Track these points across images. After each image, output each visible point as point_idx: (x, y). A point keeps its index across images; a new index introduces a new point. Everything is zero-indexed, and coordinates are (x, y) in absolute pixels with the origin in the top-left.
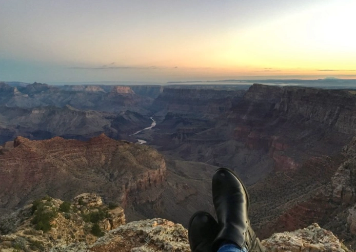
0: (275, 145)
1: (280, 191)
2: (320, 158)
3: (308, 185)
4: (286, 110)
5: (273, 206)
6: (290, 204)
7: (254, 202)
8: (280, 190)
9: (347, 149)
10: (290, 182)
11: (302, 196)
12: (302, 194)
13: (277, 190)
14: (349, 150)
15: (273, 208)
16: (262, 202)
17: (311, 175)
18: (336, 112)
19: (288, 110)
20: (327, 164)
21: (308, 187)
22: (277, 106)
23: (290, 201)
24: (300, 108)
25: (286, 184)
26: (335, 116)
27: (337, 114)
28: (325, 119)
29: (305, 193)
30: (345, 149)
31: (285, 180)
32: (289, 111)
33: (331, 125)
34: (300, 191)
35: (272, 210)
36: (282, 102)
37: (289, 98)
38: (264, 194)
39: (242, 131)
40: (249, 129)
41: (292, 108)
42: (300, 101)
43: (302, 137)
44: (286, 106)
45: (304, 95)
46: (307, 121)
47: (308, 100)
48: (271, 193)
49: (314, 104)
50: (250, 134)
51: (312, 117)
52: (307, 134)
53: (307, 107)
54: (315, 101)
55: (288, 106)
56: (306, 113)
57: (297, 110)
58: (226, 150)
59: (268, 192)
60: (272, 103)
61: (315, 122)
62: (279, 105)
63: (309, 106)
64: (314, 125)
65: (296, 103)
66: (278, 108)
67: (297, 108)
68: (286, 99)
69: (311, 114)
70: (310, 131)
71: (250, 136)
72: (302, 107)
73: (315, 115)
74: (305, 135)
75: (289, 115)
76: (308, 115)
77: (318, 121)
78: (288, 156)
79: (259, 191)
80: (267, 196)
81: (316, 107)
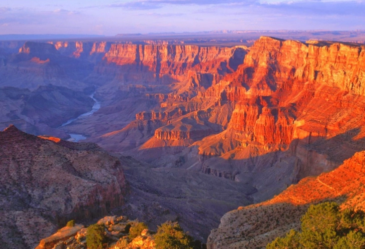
0: (298, 135)
3: (355, 195)
7: (274, 228)
10: (327, 192)
16: (286, 227)
17: (358, 179)
19: (315, 79)
21: (356, 198)
22: (299, 73)
24: (334, 75)
31: (321, 188)
32: (318, 80)
36: (306, 66)
37: (316, 59)
38: (288, 214)
39: (245, 114)
40: (257, 111)
41: (323, 75)
42: (333, 64)
43: (339, 120)
44: (313, 72)
45: (339, 55)
46: (345, 95)
47: (346, 62)
48: (300, 211)
49: (354, 68)
50: (259, 119)
51: (352, 89)
52: (345, 115)
53: (345, 73)
54: (356, 63)
55: (316, 73)
56: (344, 82)
57: (329, 77)
58: (221, 146)
59: (294, 210)
60: (290, 67)
61: (357, 97)
62: (302, 71)
63: (348, 72)
64: (356, 102)
65: (327, 67)
66: (300, 76)
67: (330, 74)
68: (312, 61)
69: (351, 85)
70: (350, 111)
71: (258, 122)
72: (336, 73)
73: (356, 86)
74: (342, 117)
75: (318, 87)
76: (345, 86)
77: (361, 94)
78: (319, 151)
79: (280, 209)
80: (293, 216)
81: (357, 73)
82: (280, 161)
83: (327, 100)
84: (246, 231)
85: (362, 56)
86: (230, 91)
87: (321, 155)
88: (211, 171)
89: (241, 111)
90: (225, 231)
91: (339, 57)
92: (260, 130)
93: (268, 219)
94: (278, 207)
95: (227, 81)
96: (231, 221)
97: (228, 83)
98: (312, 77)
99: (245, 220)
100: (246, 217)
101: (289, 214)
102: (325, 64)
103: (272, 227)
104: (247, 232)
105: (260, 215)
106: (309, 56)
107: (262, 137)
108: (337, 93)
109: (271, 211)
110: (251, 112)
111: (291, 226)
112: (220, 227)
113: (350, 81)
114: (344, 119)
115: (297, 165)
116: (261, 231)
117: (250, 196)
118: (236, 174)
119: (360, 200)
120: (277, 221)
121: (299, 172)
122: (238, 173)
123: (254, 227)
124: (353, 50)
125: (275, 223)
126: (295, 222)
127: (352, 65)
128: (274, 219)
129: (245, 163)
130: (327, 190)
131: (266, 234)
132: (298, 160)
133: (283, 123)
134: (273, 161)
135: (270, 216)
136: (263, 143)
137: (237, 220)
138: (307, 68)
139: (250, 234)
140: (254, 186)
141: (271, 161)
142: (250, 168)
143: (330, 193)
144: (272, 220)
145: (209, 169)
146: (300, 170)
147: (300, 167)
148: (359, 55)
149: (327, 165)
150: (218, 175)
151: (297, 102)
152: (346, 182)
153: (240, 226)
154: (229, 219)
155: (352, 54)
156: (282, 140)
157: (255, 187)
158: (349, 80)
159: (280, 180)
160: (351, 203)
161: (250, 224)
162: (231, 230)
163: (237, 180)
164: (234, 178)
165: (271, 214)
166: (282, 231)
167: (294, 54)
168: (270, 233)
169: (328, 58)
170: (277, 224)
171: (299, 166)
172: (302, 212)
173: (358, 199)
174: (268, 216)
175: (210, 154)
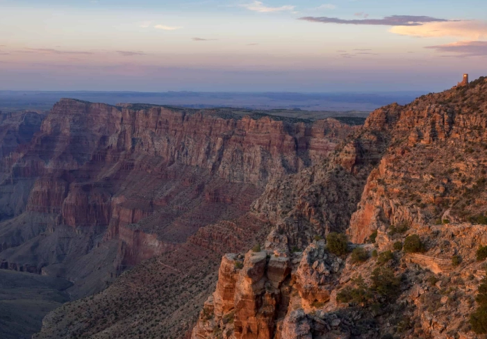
0: (119, 213)
1: (157, 294)
2: (216, 225)
3: (205, 275)
4: (130, 147)
5: (153, 322)
6: (181, 313)
7: (114, 323)
8: (157, 291)
9: (260, 206)
10: (172, 275)
11: (200, 295)
12: (200, 291)
13: (150, 293)
14: (263, 207)
15: (152, 325)
16: (129, 319)
17: (206, 258)
18: (218, 147)
19: (133, 148)
20: (231, 233)
21: (207, 278)
22: (113, 140)
23: (181, 308)
24: (156, 143)
25: (166, 280)
26: (217, 154)
27: (219, 151)
28: (200, 160)
29: (204, 289)
30: (256, 206)
31: (163, 272)
32: (136, 149)
33: (213, 169)
34: (194, 286)
35: (151, 329)
36: (121, 133)
37: (133, 124)
38: (128, 305)
39: (49, 193)
40: (64, 188)
41: (142, 143)
42: (154, 131)
43: (165, 194)
44: (130, 140)
45: (160, 120)
46: (170, 165)
47: (168, 128)
48: (142, 299)
49: (178, 134)
50: (68, 198)
51: (178, 158)
52: (173, 188)
53: (168, 141)
54: (181, 129)
55: (134, 141)
56: (168, 151)
57: (150, 146)
58: (19, 233)
59: (134, 300)
60: (100, 135)
61: (184, 167)
62: (116, 138)
63: (172, 139)
64: (184, 172)
65: (147, 133)
66: (115, 144)
67: (150, 142)
68: (128, 127)
69: (176, 153)
70: (177, 183)
71: (67, 201)
72: (158, 140)
73: (183, 154)
74: (170, 190)
75: (137, 156)
76: (170, 154)
77: (188, 164)
78: (147, 231)
79: (117, 300)
80: (135, 307)
81: (183, 140)
82: (98, 246)
83: (150, 171)
84: (77, 331)
85: (187, 120)
86: (25, 166)
87: (149, 235)
88: (9, 265)
89: (43, 189)
90: (49, 335)
91: (160, 123)
92: (69, 211)
93: (104, 314)
94: (114, 298)
95: (19, 153)
96: (57, 321)
97: (22, 155)
98: (129, 146)
99: (75, 317)
100: (75, 315)
101: (130, 304)
102: (144, 130)
103: (111, 322)
104: (79, 333)
105: (92, 309)
106: (124, 121)
107: (73, 219)
108: (161, 163)
109: (107, 303)
110: (56, 189)
111: (136, 318)
112: (42, 330)
113: (175, 149)
114: (172, 192)
115: (122, 249)
116: (98, 328)
117: (64, 292)
118: (42, 267)
119: (212, 280)
120: (116, 314)
121: (125, 256)
122: (44, 265)
123: (87, 324)
124: (175, 114)
125: (114, 318)
126: (138, 313)
127: (176, 130)
128: (111, 312)
129: (53, 252)
130: (171, 273)
131: (105, 331)
132: (123, 243)
133: (98, 201)
134: (88, 247)
135: (106, 310)
136: (74, 226)
137: (63, 319)
138: (122, 135)
139: (84, 334)
140: (67, 279)
141: (85, 248)
142: (60, 258)
143: (174, 275)
144: (108, 314)
145: (6, 263)
146: (126, 254)
147: (126, 251)
148: (183, 119)
149: (158, 246)
150: (19, 268)
151: (113, 175)
152: (192, 262)
153: (69, 325)
154: (54, 319)
155: (176, 119)
156: (97, 222)
157: (69, 279)
158: (173, 148)
159: (99, 268)
160: (203, 284)
161: (81, 322)
162: (57, 332)
163: (44, 273)
164: (40, 271)
165: (107, 307)
166: (125, 324)
167: (103, 119)
168: (110, 329)
169: (147, 123)
170: (116, 319)
171: (124, 250)
172: (144, 300)
173: (210, 278)
174: (103, 310)
175: (5, 244)
